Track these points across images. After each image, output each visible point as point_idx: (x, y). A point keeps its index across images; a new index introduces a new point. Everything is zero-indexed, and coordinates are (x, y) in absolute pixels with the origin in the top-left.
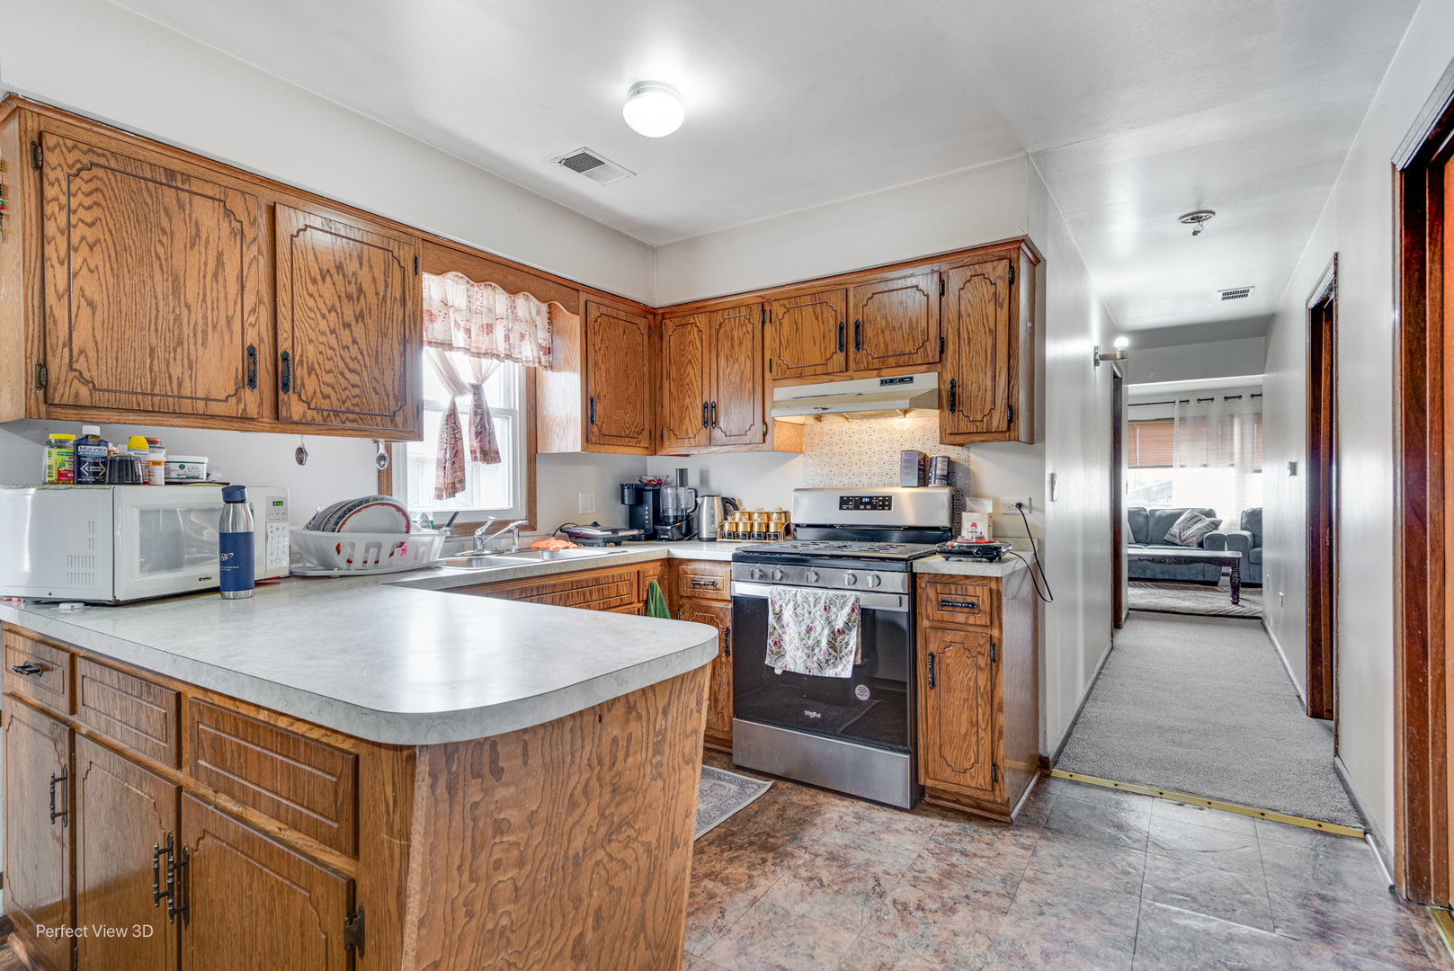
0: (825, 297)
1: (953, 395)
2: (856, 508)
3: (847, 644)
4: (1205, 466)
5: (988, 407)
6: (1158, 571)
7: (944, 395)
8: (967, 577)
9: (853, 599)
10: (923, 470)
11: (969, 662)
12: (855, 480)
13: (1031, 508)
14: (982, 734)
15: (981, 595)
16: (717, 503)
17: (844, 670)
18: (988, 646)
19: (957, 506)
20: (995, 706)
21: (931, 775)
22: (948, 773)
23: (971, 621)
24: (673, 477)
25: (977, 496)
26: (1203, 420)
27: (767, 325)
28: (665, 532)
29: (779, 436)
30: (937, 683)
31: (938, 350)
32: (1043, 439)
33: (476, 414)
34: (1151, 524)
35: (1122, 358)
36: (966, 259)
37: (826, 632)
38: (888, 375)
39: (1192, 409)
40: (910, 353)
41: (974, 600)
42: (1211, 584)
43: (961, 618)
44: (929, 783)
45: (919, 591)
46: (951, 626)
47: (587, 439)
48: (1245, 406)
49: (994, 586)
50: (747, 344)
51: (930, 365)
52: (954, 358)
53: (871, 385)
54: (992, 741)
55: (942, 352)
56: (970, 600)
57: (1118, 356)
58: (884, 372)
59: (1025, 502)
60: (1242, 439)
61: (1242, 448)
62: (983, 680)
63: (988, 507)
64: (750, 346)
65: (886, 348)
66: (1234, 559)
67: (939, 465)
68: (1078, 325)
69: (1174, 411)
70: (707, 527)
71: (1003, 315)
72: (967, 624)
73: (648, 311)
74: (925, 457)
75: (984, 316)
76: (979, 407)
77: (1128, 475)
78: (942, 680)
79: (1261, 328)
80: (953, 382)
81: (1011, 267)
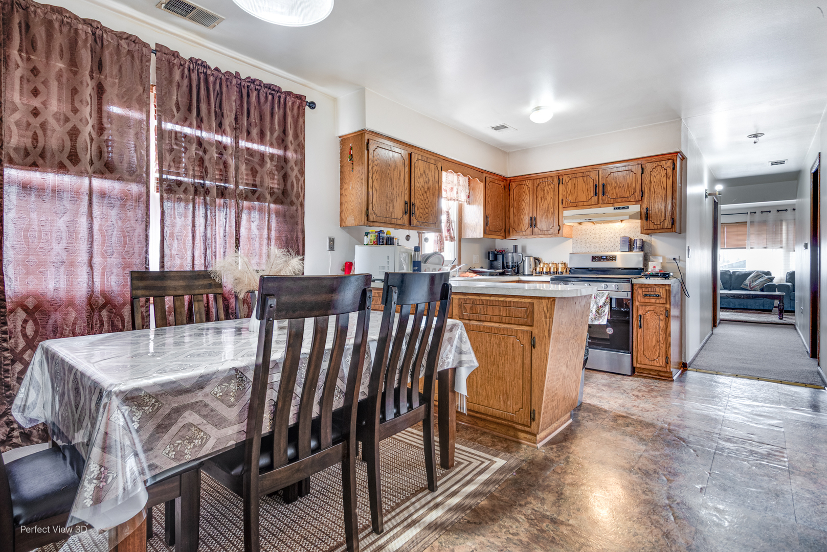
0: (588, 174)
1: (647, 214)
2: (600, 260)
3: (604, 311)
4: (765, 248)
5: (663, 218)
6: (737, 302)
7: (643, 214)
8: (656, 285)
9: (607, 294)
10: (630, 244)
11: (656, 317)
12: (597, 249)
13: (680, 260)
14: (662, 345)
15: (662, 292)
16: (532, 259)
17: (603, 321)
18: (665, 311)
19: (646, 260)
20: (668, 334)
21: (639, 362)
22: (647, 362)
23: (658, 301)
24: (511, 248)
25: (655, 255)
26: (764, 223)
27: (561, 185)
28: (508, 272)
29: (565, 231)
30: (642, 326)
31: (640, 196)
32: (685, 231)
33: (447, 222)
34: (733, 279)
35: (719, 194)
36: (654, 159)
37: (595, 307)
38: (617, 205)
39: (758, 217)
40: (628, 197)
41: (659, 294)
42: (769, 311)
43: (653, 301)
44: (638, 366)
45: (634, 291)
46: (648, 304)
47: (485, 232)
48: (789, 215)
49: (667, 288)
50: (551, 193)
51: (637, 202)
52: (647, 199)
53: (610, 210)
54: (666, 348)
55: (642, 196)
56: (657, 294)
57: (717, 194)
58: (615, 204)
59: (677, 257)
60: (787, 233)
61: (787, 238)
62: (662, 324)
63: (661, 260)
64: (552, 193)
65: (617, 195)
66: (781, 296)
67: (638, 243)
68: (699, 180)
69: (747, 218)
70: (528, 270)
71: (670, 182)
72: (655, 303)
73: (504, 179)
74: (631, 239)
75: (661, 182)
76: (659, 218)
77: (721, 252)
78: (644, 325)
79: (795, 176)
80: (647, 209)
81: (673, 163)
